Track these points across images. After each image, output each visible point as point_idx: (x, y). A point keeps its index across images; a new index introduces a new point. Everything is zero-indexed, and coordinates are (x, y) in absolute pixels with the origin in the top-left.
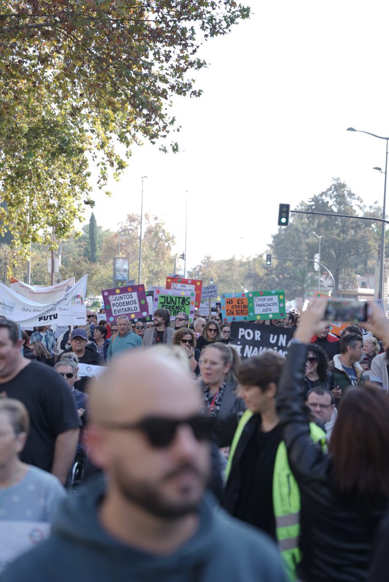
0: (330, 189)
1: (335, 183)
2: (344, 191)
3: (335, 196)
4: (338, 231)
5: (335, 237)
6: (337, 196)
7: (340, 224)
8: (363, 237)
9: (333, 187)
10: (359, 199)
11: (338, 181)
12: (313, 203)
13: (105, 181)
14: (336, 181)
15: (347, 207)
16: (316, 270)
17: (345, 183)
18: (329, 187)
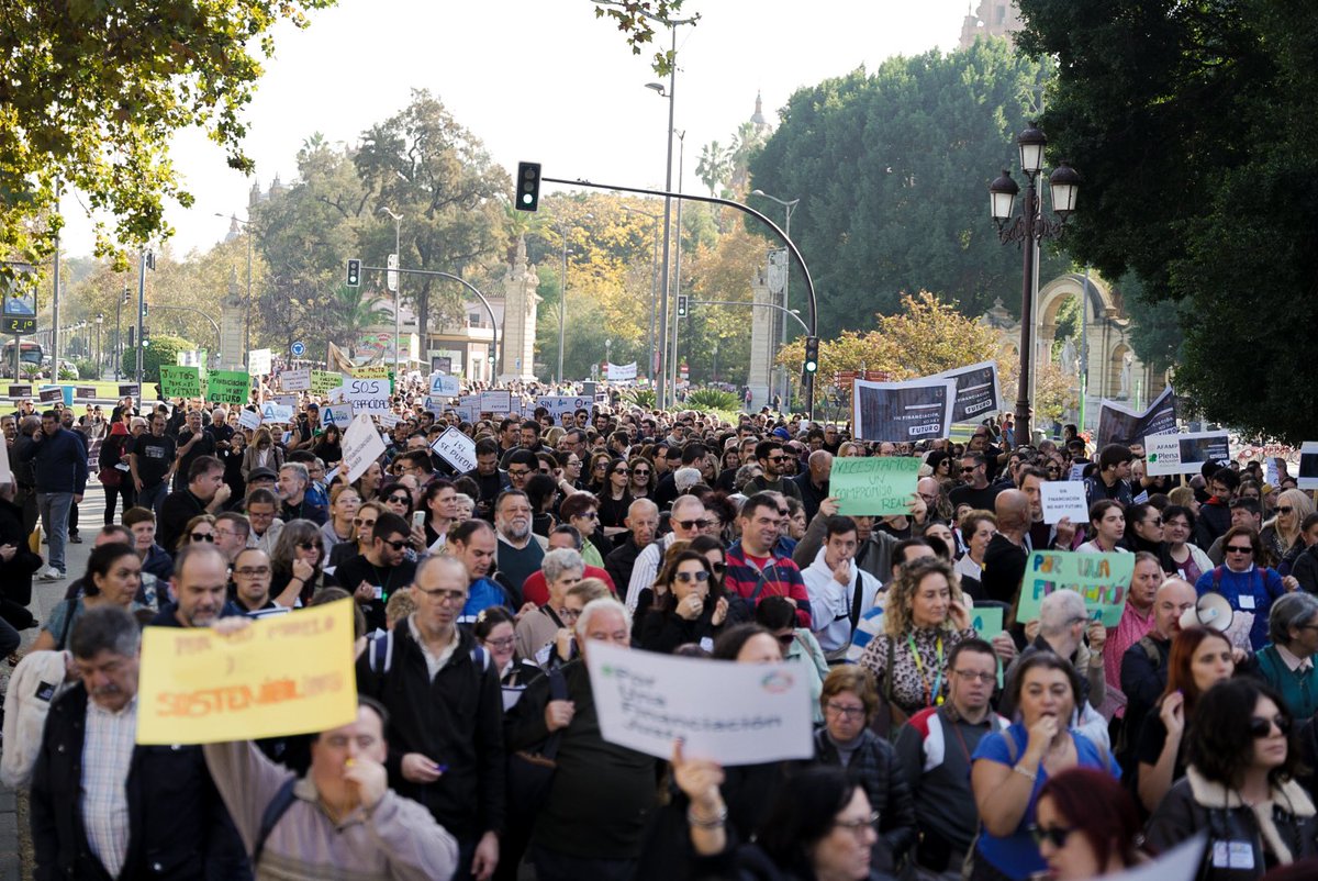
0: (409, 113)
1: (420, 100)
2: (437, 119)
3: (418, 129)
4: (427, 205)
5: (421, 216)
6: (423, 130)
7: (430, 189)
8: (479, 219)
9: (414, 109)
10: (467, 136)
11: (424, 96)
12: (371, 143)
13: (210, 108)
14: (421, 97)
15: (445, 154)
16: (392, 289)
17: (439, 102)
18: (404, 110)
